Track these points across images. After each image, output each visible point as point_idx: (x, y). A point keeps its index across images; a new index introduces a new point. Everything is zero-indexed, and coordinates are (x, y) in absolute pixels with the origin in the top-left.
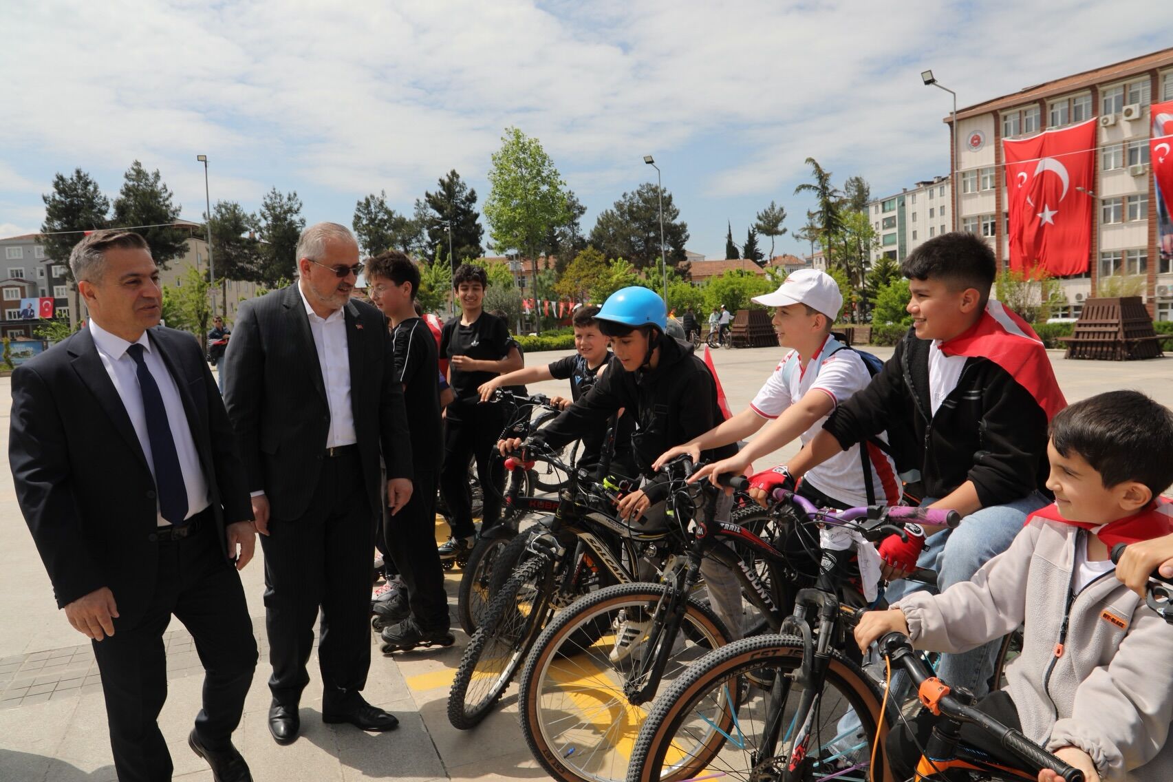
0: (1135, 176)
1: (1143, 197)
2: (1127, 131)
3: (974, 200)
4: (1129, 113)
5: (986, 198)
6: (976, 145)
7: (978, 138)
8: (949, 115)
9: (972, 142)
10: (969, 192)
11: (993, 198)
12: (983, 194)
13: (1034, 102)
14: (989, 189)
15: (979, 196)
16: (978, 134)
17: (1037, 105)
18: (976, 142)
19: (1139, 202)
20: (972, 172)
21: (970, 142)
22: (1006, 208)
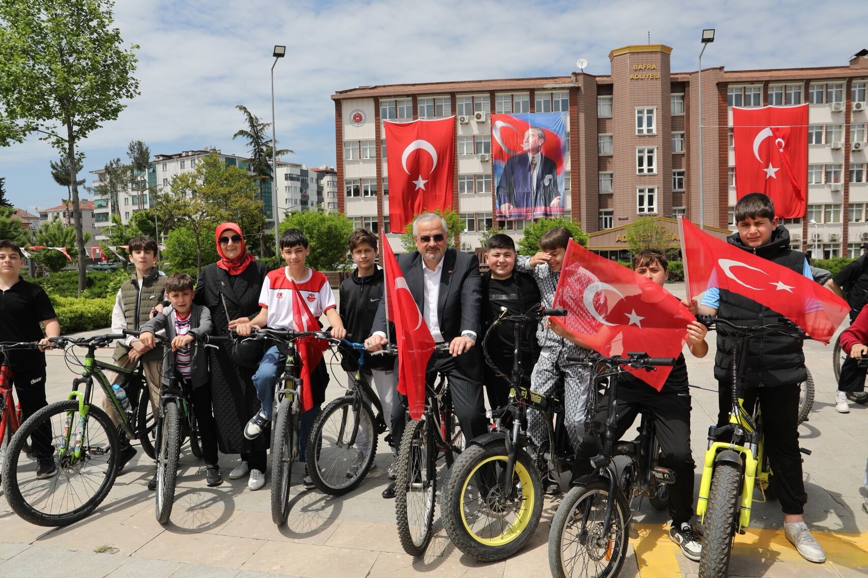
0: (483, 161)
1: (487, 176)
2: (475, 130)
3: (356, 166)
4: (479, 117)
5: (367, 165)
6: (358, 121)
7: (360, 117)
8: (335, 94)
9: (355, 118)
10: (351, 159)
11: (374, 166)
12: (364, 162)
13: (408, 96)
14: (368, 158)
15: (361, 163)
16: (360, 113)
17: (410, 98)
18: (358, 119)
19: (484, 180)
20: (353, 143)
21: (352, 119)
22: (385, 174)
